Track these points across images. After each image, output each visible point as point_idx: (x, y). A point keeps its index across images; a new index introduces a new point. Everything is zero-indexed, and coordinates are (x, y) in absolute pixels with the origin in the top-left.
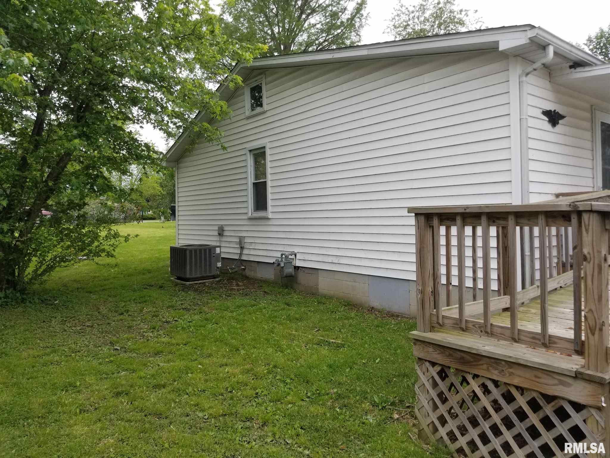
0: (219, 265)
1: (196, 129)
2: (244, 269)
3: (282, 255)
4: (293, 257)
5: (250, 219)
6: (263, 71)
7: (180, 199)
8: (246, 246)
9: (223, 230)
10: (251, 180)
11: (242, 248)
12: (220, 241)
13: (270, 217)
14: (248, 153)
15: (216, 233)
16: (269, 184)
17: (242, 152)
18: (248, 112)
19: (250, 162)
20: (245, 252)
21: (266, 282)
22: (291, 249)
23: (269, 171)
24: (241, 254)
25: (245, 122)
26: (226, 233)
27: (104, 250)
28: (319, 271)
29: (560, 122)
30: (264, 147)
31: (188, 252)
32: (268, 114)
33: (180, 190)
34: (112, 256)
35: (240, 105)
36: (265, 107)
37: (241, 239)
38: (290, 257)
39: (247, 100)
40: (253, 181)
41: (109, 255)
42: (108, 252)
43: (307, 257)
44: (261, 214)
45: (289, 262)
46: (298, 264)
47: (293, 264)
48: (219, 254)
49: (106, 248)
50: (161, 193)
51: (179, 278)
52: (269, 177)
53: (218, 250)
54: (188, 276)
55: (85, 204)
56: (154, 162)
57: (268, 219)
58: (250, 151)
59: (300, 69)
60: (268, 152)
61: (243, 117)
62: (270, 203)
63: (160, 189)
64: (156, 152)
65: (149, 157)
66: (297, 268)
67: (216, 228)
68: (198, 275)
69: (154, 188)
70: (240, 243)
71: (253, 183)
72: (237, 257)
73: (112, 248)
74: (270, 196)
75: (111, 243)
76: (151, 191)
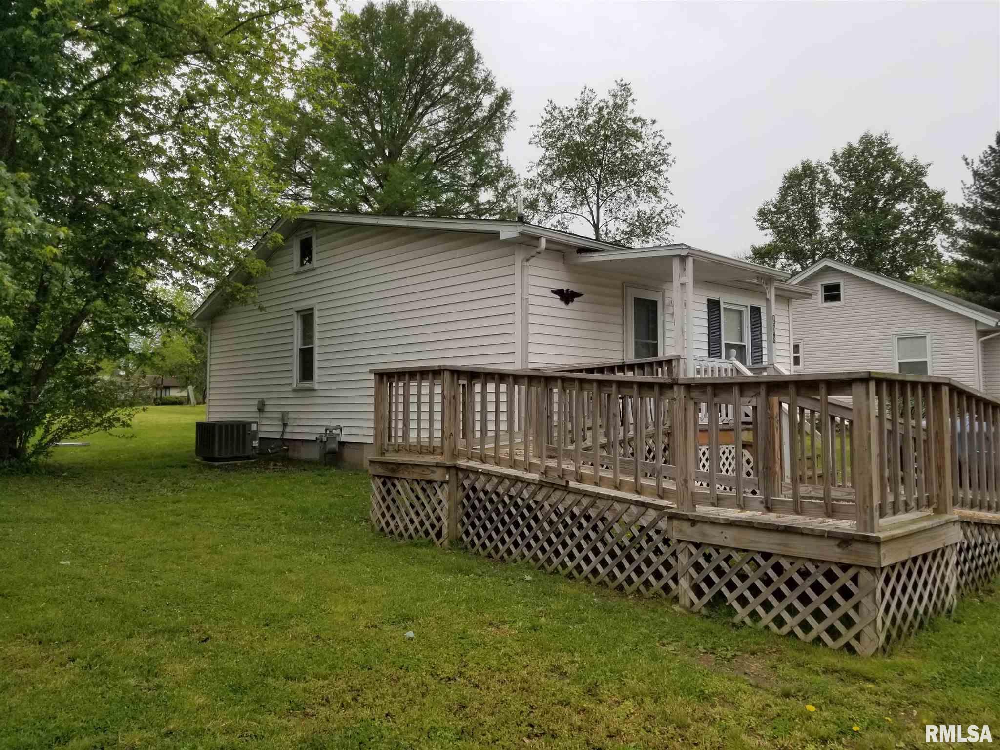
0: (256, 444)
1: (229, 290)
2: (287, 450)
3: (326, 430)
4: (338, 431)
5: (295, 390)
6: (314, 224)
7: (213, 368)
8: (290, 422)
9: (264, 405)
10: (297, 344)
11: (285, 425)
12: (260, 418)
13: (317, 387)
14: (295, 313)
15: (255, 409)
16: (317, 350)
17: (289, 313)
18: (296, 267)
19: (297, 325)
20: (288, 429)
21: (309, 462)
22: (335, 424)
23: (317, 335)
24: (283, 432)
25: (292, 278)
26: (267, 409)
27: (118, 420)
28: (365, 446)
29: (575, 299)
30: (312, 309)
31: (217, 428)
32: (318, 271)
33: (213, 356)
34: (128, 426)
35: (288, 258)
36: (315, 263)
37: (284, 414)
38: (334, 431)
39: (296, 252)
40: (300, 347)
41: (124, 424)
42: (123, 422)
43: (354, 431)
44: (307, 384)
45: (333, 437)
46: (343, 439)
47: (338, 439)
48: (256, 432)
49: (122, 417)
50: (193, 362)
51: (205, 459)
52: (317, 343)
53: (254, 427)
54: (216, 455)
55: (99, 369)
56: (179, 324)
57: (314, 390)
58: (298, 312)
59: (349, 228)
60: (317, 314)
61: (291, 271)
62: (316, 372)
63: (192, 356)
64: (182, 314)
65: (174, 318)
66: (342, 444)
67: (256, 402)
68: (229, 455)
69: (182, 354)
70: (283, 419)
71: (300, 349)
72: (278, 436)
73: (128, 418)
74: (316, 364)
75: (127, 412)
76: (177, 359)
